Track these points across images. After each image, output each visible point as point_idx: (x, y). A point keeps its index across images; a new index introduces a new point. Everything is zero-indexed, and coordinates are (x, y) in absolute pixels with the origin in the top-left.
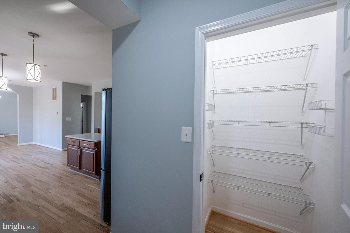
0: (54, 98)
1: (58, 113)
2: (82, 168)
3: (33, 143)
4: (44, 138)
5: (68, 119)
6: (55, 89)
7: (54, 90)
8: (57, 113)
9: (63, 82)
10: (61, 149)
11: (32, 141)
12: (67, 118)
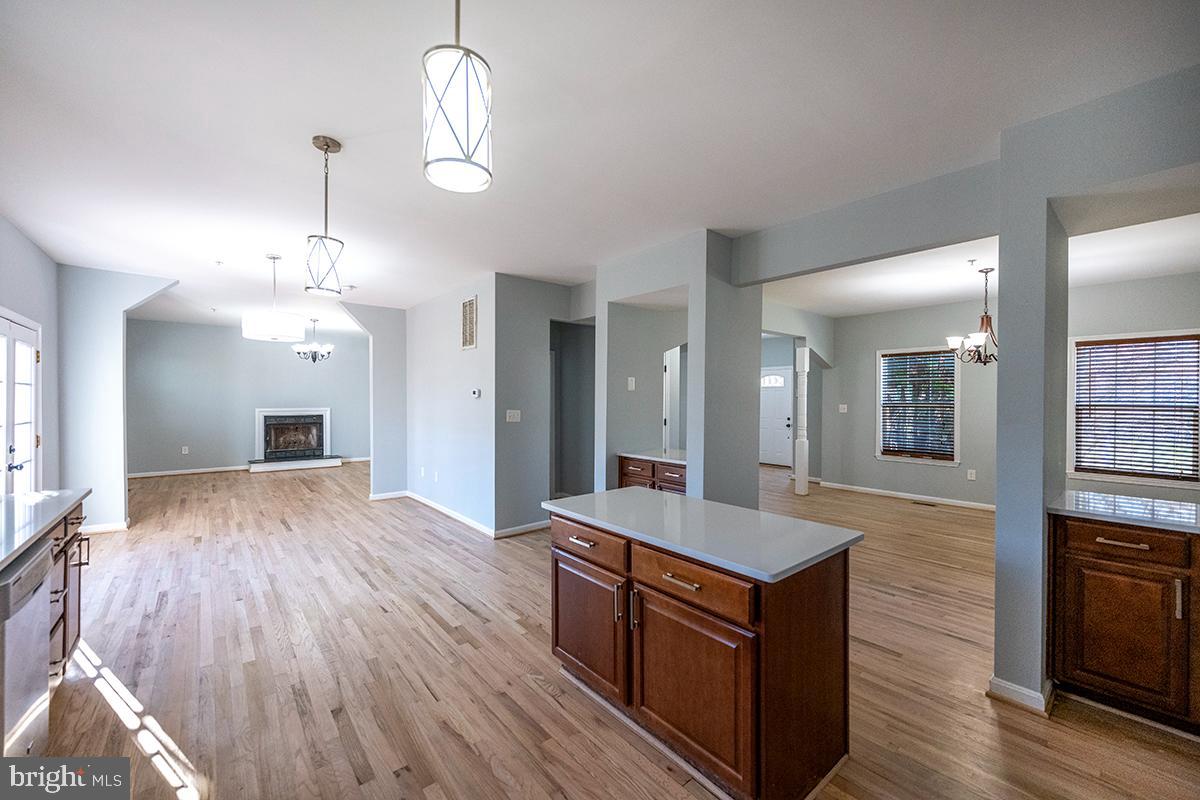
0: (468, 338)
1: (480, 392)
2: (643, 704)
3: (408, 493)
4: (436, 480)
5: (514, 415)
6: (471, 303)
7: (469, 309)
8: (476, 396)
9: (497, 273)
10: (491, 532)
11: (406, 489)
12: (508, 411)
